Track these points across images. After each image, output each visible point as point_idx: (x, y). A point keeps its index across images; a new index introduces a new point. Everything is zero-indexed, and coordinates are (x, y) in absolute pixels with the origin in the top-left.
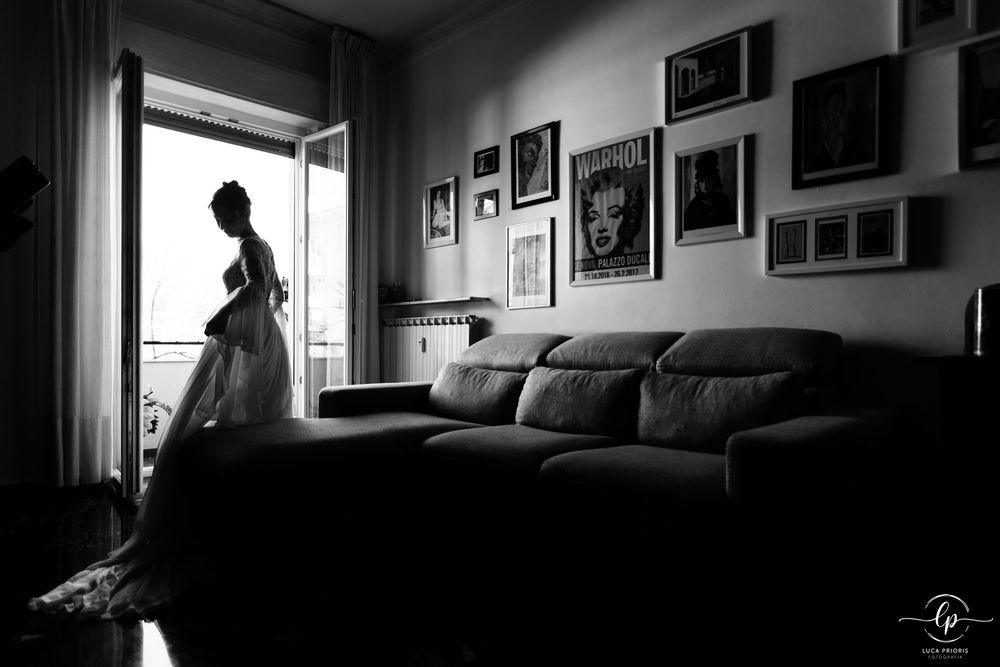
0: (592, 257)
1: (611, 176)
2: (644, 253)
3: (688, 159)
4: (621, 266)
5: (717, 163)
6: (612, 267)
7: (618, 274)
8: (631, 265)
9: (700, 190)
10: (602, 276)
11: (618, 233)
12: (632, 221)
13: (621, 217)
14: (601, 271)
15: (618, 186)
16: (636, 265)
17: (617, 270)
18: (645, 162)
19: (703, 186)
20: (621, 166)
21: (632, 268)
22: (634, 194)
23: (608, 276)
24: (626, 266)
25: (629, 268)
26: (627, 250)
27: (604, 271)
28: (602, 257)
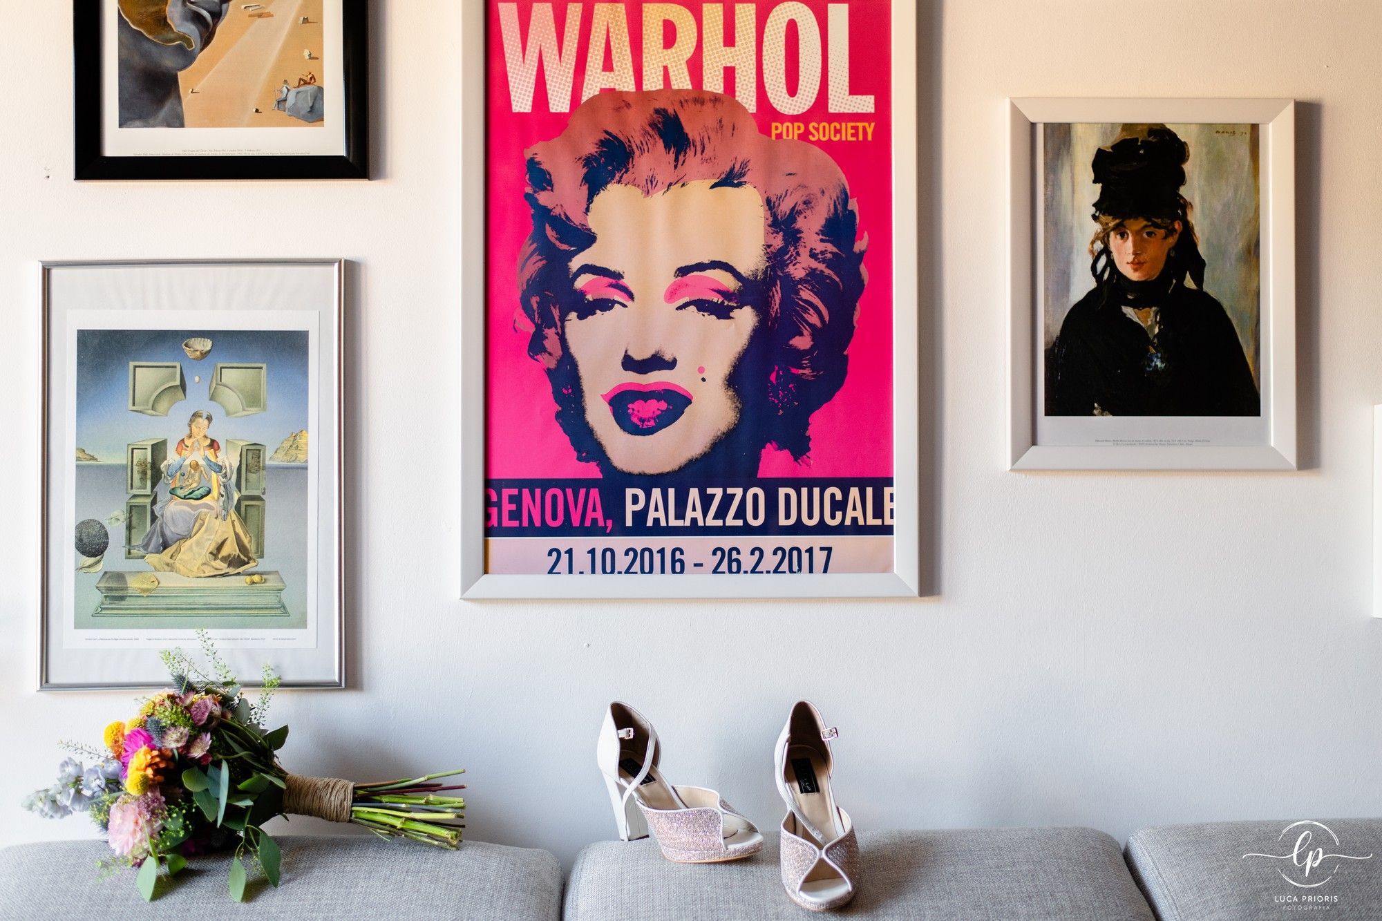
0: (592, 471)
1: (691, 129)
2: (862, 484)
3: (1060, 135)
4: (747, 530)
5: (1181, 179)
6: (695, 530)
7: (729, 562)
8: (798, 529)
9: (1111, 263)
10: (642, 562)
11: (733, 381)
12: (802, 342)
13: (746, 318)
14: (639, 542)
15: (730, 179)
16: (822, 529)
17: (726, 542)
18: (866, 104)
19: (1124, 252)
20: (746, 96)
21: (803, 541)
22: (811, 226)
23: (678, 564)
24: (771, 527)
25: (787, 542)
26: (775, 461)
27: (655, 542)
28: (647, 482)
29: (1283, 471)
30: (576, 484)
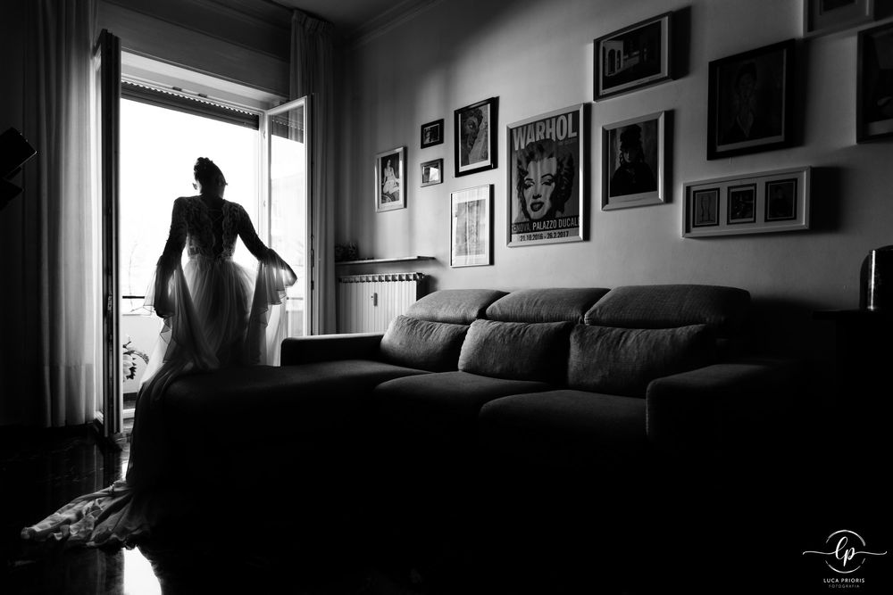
1: (544, 147)
2: (573, 217)
3: (614, 132)
4: (553, 229)
5: (640, 136)
6: (544, 230)
7: (550, 236)
8: (563, 228)
9: (624, 160)
10: (536, 237)
11: (551, 199)
12: (563, 188)
13: (553, 184)
14: (535, 233)
15: (551, 156)
16: (567, 227)
17: (550, 232)
18: (575, 134)
19: (627, 156)
20: (554, 139)
21: (563, 230)
22: (565, 163)
23: (541, 238)
24: (558, 228)
25: (560, 231)
26: (558, 214)
27: (538, 233)
28: (536, 221)
29: (660, 204)
30: (525, 223)
